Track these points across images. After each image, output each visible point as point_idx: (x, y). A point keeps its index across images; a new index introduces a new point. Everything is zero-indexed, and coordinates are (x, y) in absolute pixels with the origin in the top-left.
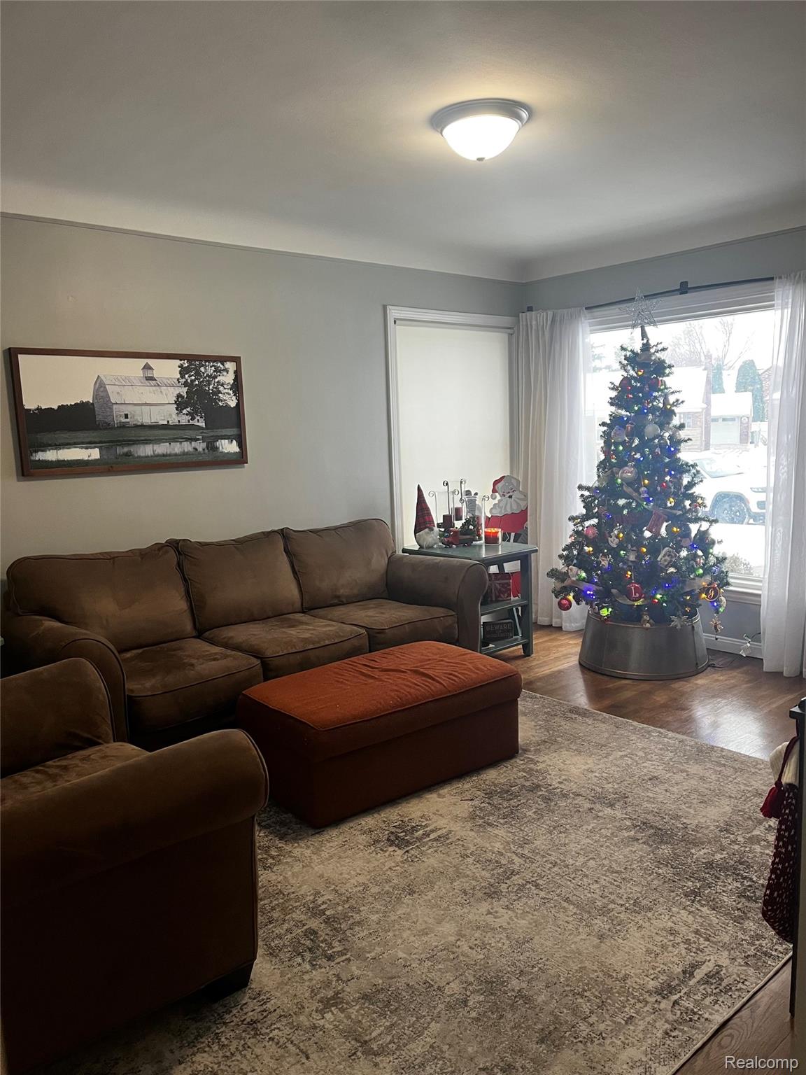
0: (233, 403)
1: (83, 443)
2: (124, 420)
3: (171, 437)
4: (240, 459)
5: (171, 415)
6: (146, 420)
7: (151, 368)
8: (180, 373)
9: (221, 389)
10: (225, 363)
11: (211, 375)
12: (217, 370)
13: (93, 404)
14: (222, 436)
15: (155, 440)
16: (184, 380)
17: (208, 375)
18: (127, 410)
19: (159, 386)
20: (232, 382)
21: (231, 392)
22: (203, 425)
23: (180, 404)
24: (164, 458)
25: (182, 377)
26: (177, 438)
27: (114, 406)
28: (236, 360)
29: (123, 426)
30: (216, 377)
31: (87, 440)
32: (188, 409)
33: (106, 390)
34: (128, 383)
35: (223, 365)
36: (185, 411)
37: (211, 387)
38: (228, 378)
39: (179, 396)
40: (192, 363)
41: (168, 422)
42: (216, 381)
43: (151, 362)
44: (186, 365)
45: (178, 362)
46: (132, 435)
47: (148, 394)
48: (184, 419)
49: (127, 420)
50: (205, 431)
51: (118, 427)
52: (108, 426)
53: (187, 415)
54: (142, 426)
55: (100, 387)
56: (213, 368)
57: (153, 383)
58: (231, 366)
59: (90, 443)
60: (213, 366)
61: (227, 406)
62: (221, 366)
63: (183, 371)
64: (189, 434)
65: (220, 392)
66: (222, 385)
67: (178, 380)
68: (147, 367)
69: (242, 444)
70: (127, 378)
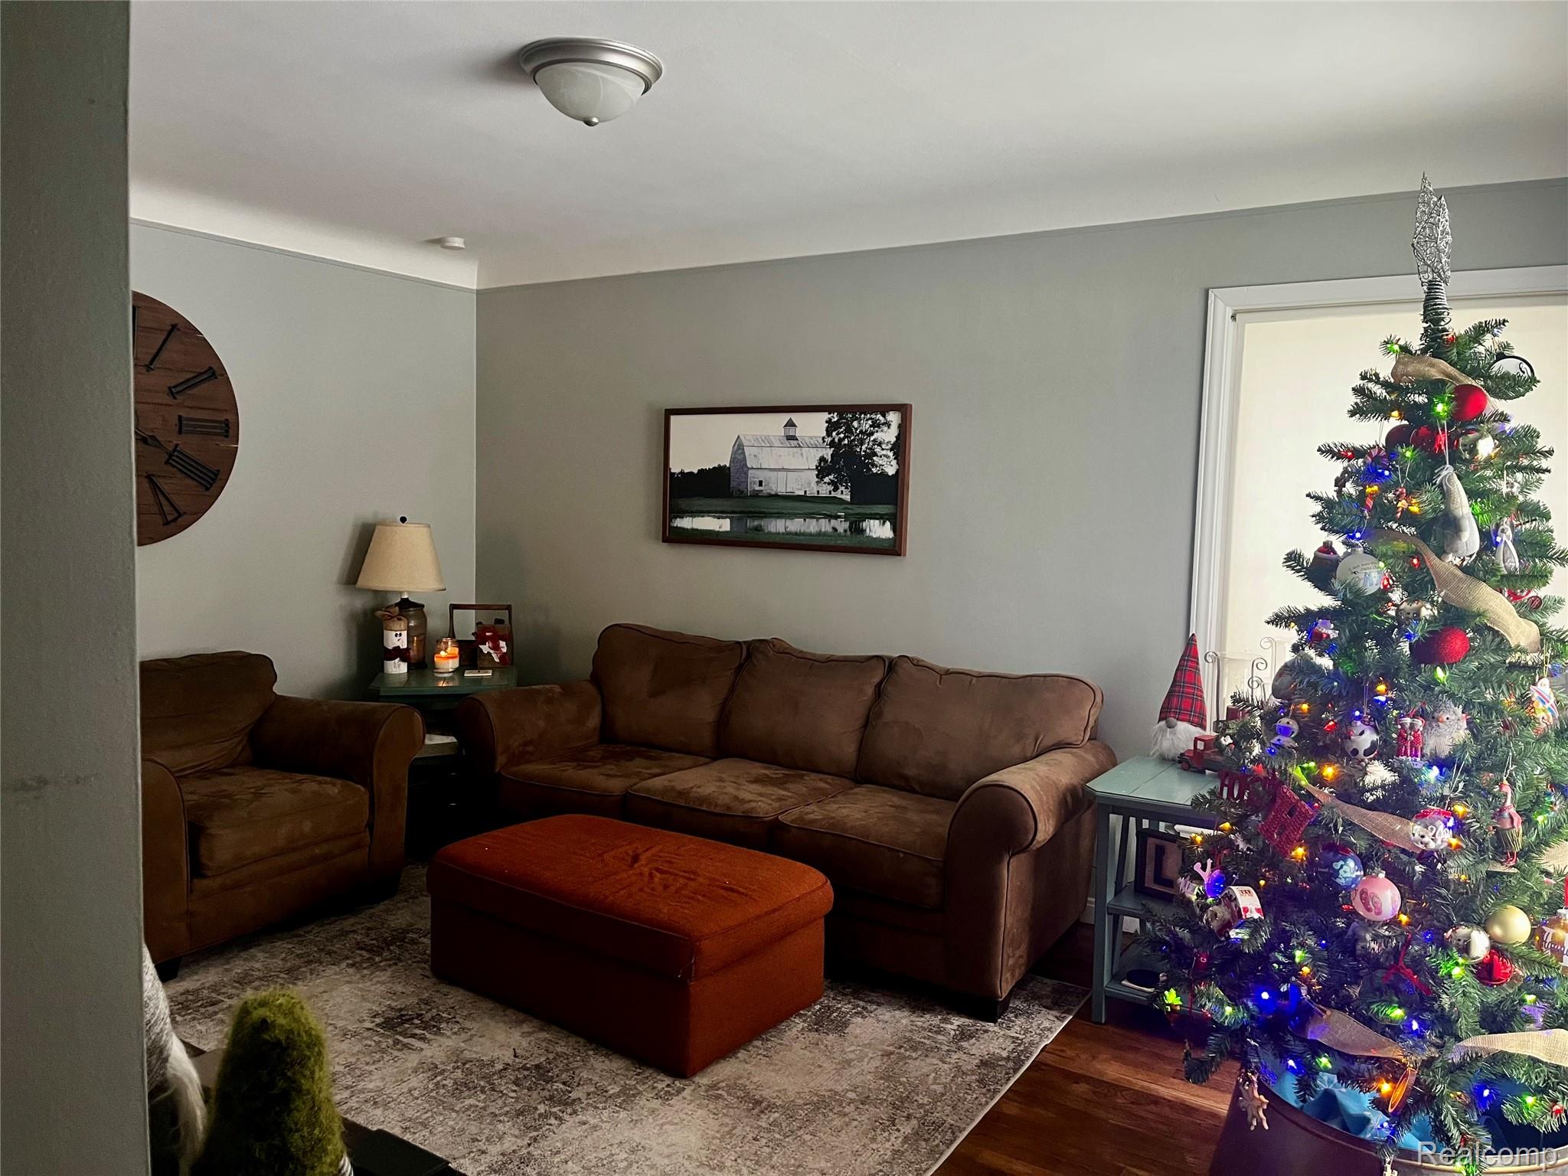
0: (891, 471)
1: (716, 512)
2: (757, 488)
3: (808, 511)
4: (893, 548)
5: (809, 484)
6: (781, 490)
7: (794, 425)
8: (827, 430)
9: (878, 449)
10: (887, 415)
11: (866, 431)
12: (876, 425)
13: (729, 468)
14: (871, 514)
15: (789, 513)
16: (830, 439)
17: (861, 432)
18: (761, 475)
19: (800, 447)
20: (893, 440)
21: (891, 454)
22: (848, 498)
23: (823, 469)
24: (797, 537)
25: (829, 434)
26: (813, 514)
27: (750, 471)
28: (904, 410)
29: (756, 495)
30: (872, 434)
31: (720, 509)
32: (831, 477)
33: (744, 453)
34: (766, 443)
35: (884, 416)
36: (826, 480)
37: (864, 448)
38: (889, 435)
39: (822, 459)
40: (843, 415)
41: (805, 492)
42: (872, 438)
43: (796, 417)
44: (836, 419)
45: (825, 416)
46: (764, 505)
47: (788, 458)
48: (825, 490)
49: (761, 488)
50: (849, 506)
51: (751, 496)
52: (742, 495)
53: (829, 484)
54: (776, 496)
55: (739, 448)
56: (870, 422)
57: (793, 443)
58: (893, 417)
59: (722, 512)
60: (871, 419)
61: (884, 474)
62: (881, 418)
63: (831, 427)
64: (830, 509)
65: (875, 454)
66: (880, 444)
67: (823, 438)
68: (790, 424)
69: (898, 527)
70: (767, 438)
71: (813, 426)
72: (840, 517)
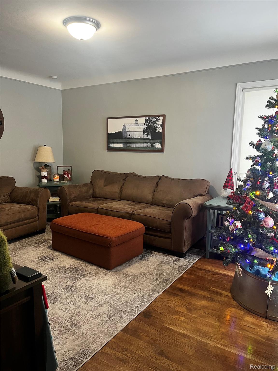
0: (161, 131)
1: (119, 143)
2: (129, 136)
3: (141, 142)
4: (161, 150)
5: (141, 135)
6: (135, 137)
7: (137, 121)
8: (145, 122)
9: (157, 126)
10: (160, 117)
11: (155, 121)
12: (157, 120)
13: (122, 132)
14: (156, 142)
15: (136, 142)
16: (146, 124)
17: (153, 122)
18: (130, 133)
19: (139, 126)
20: (161, 123)
21: (161, 127)
22: (150, 138)
23: (144, 131)
24: (138, 148)
25: (146, 123)
26: (142, 142)
27: (127, 132)
28: (164, 116)
29: (129, 138)
30: (156, 122)
31: (120, 142)
33: (125, 128)
34: (131, 125)
35: (159, 118)
36: (145, 134)
37: (154, 126)
38: (160, 122)
39: (144, 129)
40: (149, 118)
41: (140, 137)
42: (156, 123)
43: (138, 119)
44: (147, 119)
45: (145, 118)
46: (131, 141)
47: (136, 129)
48: (145, 136)
49: (130, 136)
50: (151, 140)
51: (127, 138)
52: (125, 138)
53: (146, 135)
54: (133, 138)
55: (124, 126)
56: (155, 119)
57: (137, 125)
58: (161, 118)
59: (121, 143)
60: (156, 118)
61: (159, 132)
62: (158, 118)
63: (146, 121)
65: (157, 127)
66: (158, 125)
67: (144, 124)
68: (137, 120)
69: (163, 145)
70: (131, 124)
71: (142, 121)
72: (148, 143)
